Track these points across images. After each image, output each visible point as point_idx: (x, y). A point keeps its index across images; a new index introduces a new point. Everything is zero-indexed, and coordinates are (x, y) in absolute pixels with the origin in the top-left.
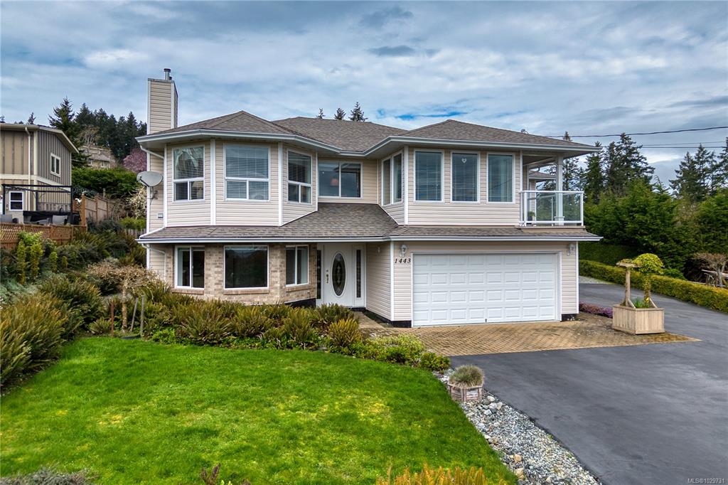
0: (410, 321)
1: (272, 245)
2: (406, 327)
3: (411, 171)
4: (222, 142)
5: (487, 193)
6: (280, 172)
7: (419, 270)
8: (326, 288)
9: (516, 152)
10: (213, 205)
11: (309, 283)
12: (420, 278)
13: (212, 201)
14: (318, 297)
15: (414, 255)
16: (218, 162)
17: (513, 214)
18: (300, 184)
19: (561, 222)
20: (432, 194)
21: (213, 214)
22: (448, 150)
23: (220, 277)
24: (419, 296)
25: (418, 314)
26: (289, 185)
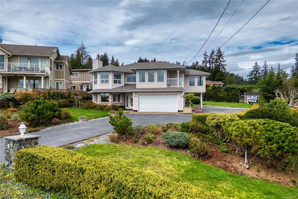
0: (137, 110)
1: (109, 93)
3: (137, 76)
4: (100, 72)
5: (157, 80)
6: (111, 78)
7: (140, 99)
8: (129, 104)
9: (165, 69)
10: (98, 85)
11: (121, 102)
12: (140, 101)
13: (98, 84)
14: (127, 106)
15: (139, 95)
16: (99, 76)
17: (163, 85)
18: (118, 80)
19: (178, 86)
20: (143, 80)
21: (98, 87)
22: (147, 70)
23: (99, 100)
24: (140, 105)
25: (140, 109)
26: (114, 80)
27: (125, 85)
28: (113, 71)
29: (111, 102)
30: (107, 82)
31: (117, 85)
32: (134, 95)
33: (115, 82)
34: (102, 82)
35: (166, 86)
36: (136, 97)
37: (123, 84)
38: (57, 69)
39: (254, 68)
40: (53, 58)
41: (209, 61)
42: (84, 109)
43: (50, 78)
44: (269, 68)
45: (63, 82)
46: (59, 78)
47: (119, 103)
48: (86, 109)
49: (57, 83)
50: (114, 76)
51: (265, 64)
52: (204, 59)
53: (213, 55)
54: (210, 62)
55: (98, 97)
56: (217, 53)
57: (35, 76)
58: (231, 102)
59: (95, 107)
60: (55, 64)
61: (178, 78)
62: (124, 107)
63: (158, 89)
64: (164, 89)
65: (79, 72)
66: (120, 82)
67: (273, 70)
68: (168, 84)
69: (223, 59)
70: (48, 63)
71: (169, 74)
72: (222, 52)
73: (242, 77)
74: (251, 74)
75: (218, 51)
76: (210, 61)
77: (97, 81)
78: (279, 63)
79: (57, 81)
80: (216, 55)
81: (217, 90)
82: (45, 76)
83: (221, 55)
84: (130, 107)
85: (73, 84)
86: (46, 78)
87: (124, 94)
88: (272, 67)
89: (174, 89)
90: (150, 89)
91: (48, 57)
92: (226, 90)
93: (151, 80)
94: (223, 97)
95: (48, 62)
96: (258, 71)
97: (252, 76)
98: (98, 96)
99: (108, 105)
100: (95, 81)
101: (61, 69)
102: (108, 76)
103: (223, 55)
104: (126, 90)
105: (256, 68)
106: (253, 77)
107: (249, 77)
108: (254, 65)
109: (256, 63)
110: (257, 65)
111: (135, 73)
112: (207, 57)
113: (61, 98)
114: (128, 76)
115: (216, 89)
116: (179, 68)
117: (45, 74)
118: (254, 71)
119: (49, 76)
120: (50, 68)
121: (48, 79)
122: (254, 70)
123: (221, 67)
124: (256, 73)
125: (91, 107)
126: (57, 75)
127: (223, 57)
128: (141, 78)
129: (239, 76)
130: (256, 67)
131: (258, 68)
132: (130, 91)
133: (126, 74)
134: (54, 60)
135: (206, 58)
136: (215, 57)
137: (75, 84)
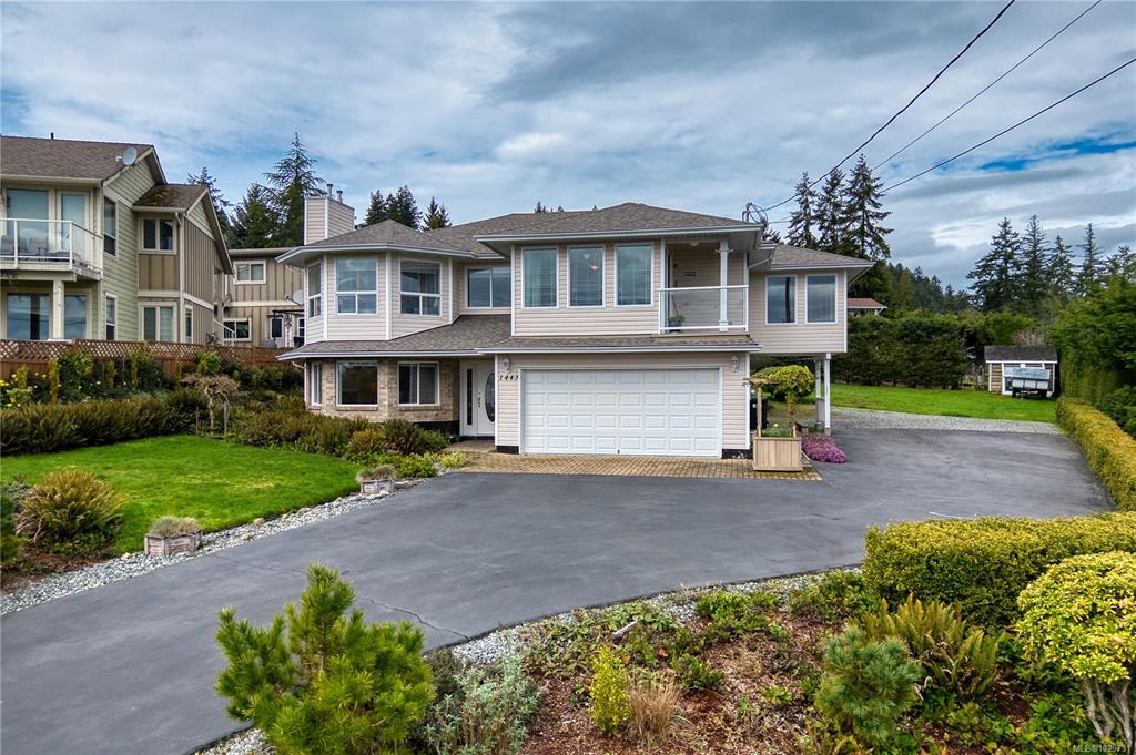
0: (517, 447)
1: (381, 360)
2: (513, 453)
3: (518, 274)
4: (332, 256)
5: (615, 295)
6: (387, 284)
7: (532, 388)
8: (480, 412)
9: (656, 241)
10: (325, 321)
11: (438, 403)
12: (532, 398)
13: (325, 316)
14: (470, 422)
15: (524, 371)
16: (329, 277)
17: (650, 320)
18: (422, 295)
19: (723, 327)
20: (546, 297)
21: (325, 330)
22: (563, 245)
23: (332, 393)
24: (532, 419)
25: (531, 440)
26: (402, 296)
27: (461, 319)
28: (396, 254)
29: (390, 405)
30: (369, 304)
31: (420, 322)
32: (499, 370)
33: (409, 305)
34: (345, 305)
35: (659, 328)
36: (509, 382)
37: (447, 315)
38: (149, 243)
39: (995, 244)
40: (125, 194)
41: (817, 217)
42: (246, 443)
43: (102, 287)
44: (1047, 245)
45: (175, 304)
46: (156, 289)
47: (428, 409)
48: (257, 444)
49: (146, 309)
50: (403, 273)
51: (1034, 230)
52: (797, 208)
53: (837, 192)
54: (825, 221)
55: (324, 382)
56: (851, 182)
57: (20, 278)
58: (928, 385)
59: (298, 434)
60: (136, 225)
61: (724, 285)
62: (455, 426)
63: (621, 341)
64: (651, 339)
65: (264, 262)
66: (432, 307)
67: (1062, 251)
68: (671, 315)
69: (876, 205)
70: (95, 215)
71: (675, 266)
72: (872, 177)
73: (935, 278)
74: (983, 266)
75: (858, 175)
76: (823, 213)
77: (319, 299)
78: (1090, 225)
79: (150, 299)
80: (849, 191)
81: (866, 334)
82: (73, 279)
83: (868, 191)
84: (481, 427)
85: (241, 312)
86: (82, 286)
87: (451, 365)
88: (1059, 238)
89: (705, 344)
90: (580, 341)
91: (94, 190)
92: (907, 336)
93: (586, 294)
94: (893, 363)
95: (95, 209)
96: (1012, 254)
97: (989, 274)
98: (323, 377)
99: (373, 418)
100: (312, 301)
101: (165, 246)
102: (373, 274)
103: (877, 191)
104: (462, 344)
105: (1003, 243)
106: (992, 281)
107: (976, 279)
108: (997, 232)
109: (1005, 225)
110: (1007, 233)
111: (507, 263)
112: (810, 199)
113: (141, 387)
114: (475, 275)
115: (864, 330)
116: (726, 236)
117: (70, 267)
118: (995, 255)
119: (97, 278)
120: (100, 244)
121: (96, 292)
122: (996, 252)
123: (869, 240)
124: (1006, 262)
125: (281, 434)
126: (149, 274)
127: (877, 196)
128: (537, 284)
129: (924, 275)
130: (1004, 238)
131: (1013, 243)
132: (479, 352)
133: (462, 266)
134: (130, 205)
135: (805, 204)
136: (847, 198)
137: (248, 312)
